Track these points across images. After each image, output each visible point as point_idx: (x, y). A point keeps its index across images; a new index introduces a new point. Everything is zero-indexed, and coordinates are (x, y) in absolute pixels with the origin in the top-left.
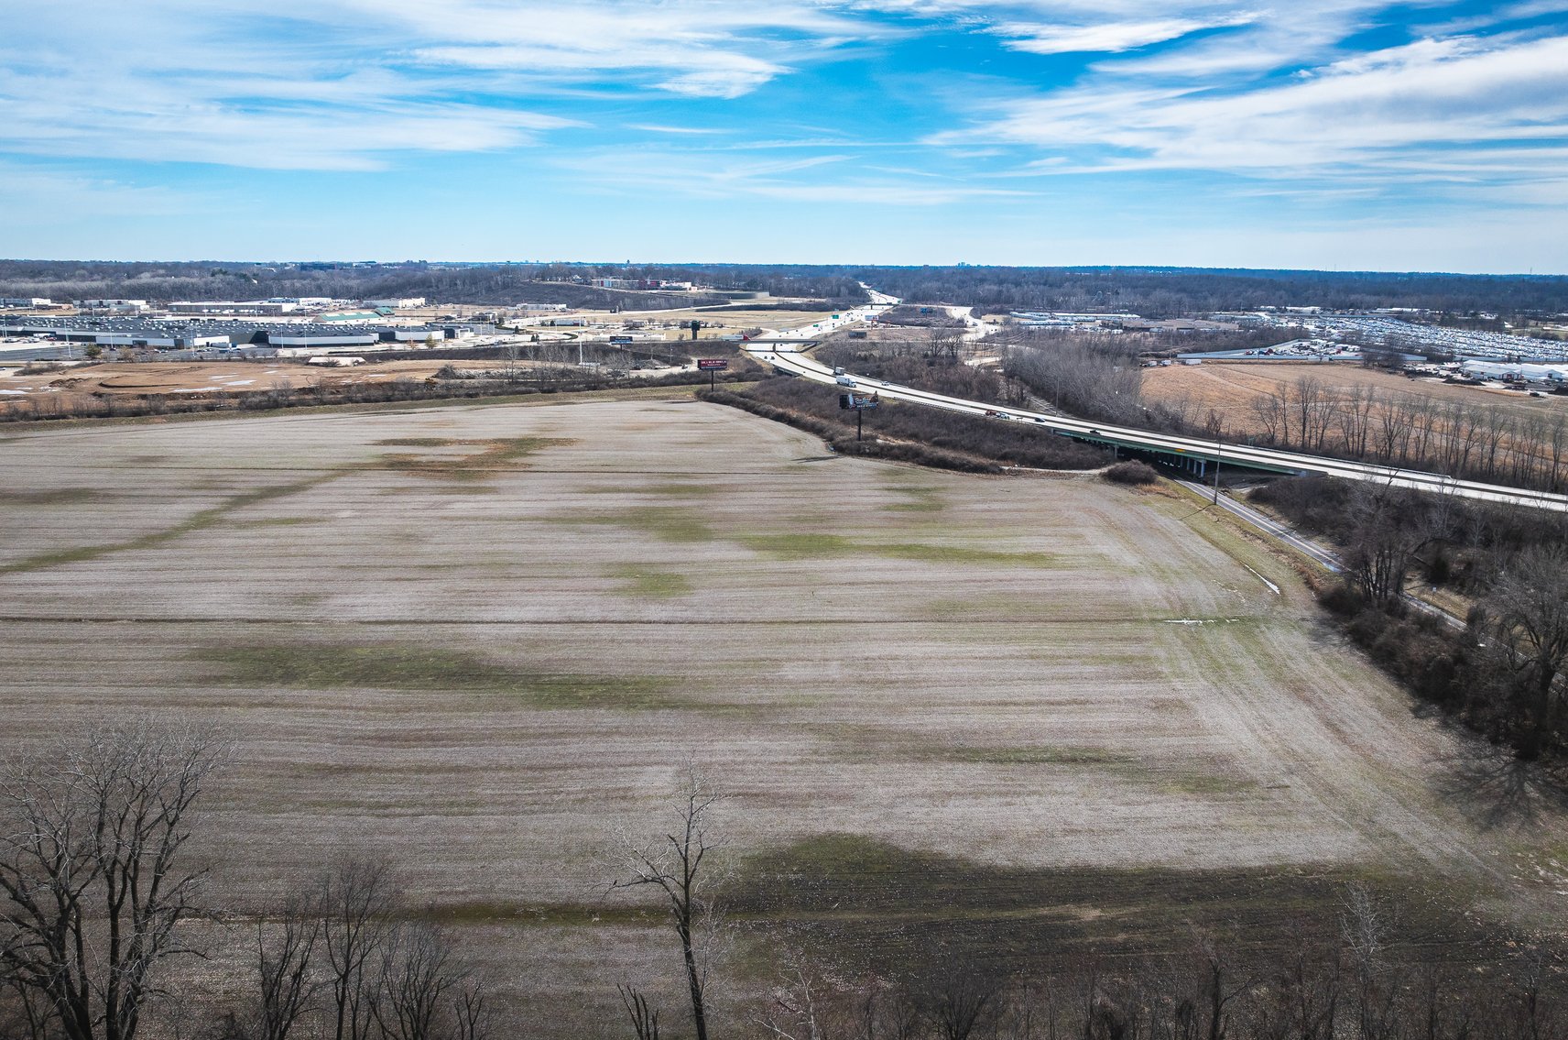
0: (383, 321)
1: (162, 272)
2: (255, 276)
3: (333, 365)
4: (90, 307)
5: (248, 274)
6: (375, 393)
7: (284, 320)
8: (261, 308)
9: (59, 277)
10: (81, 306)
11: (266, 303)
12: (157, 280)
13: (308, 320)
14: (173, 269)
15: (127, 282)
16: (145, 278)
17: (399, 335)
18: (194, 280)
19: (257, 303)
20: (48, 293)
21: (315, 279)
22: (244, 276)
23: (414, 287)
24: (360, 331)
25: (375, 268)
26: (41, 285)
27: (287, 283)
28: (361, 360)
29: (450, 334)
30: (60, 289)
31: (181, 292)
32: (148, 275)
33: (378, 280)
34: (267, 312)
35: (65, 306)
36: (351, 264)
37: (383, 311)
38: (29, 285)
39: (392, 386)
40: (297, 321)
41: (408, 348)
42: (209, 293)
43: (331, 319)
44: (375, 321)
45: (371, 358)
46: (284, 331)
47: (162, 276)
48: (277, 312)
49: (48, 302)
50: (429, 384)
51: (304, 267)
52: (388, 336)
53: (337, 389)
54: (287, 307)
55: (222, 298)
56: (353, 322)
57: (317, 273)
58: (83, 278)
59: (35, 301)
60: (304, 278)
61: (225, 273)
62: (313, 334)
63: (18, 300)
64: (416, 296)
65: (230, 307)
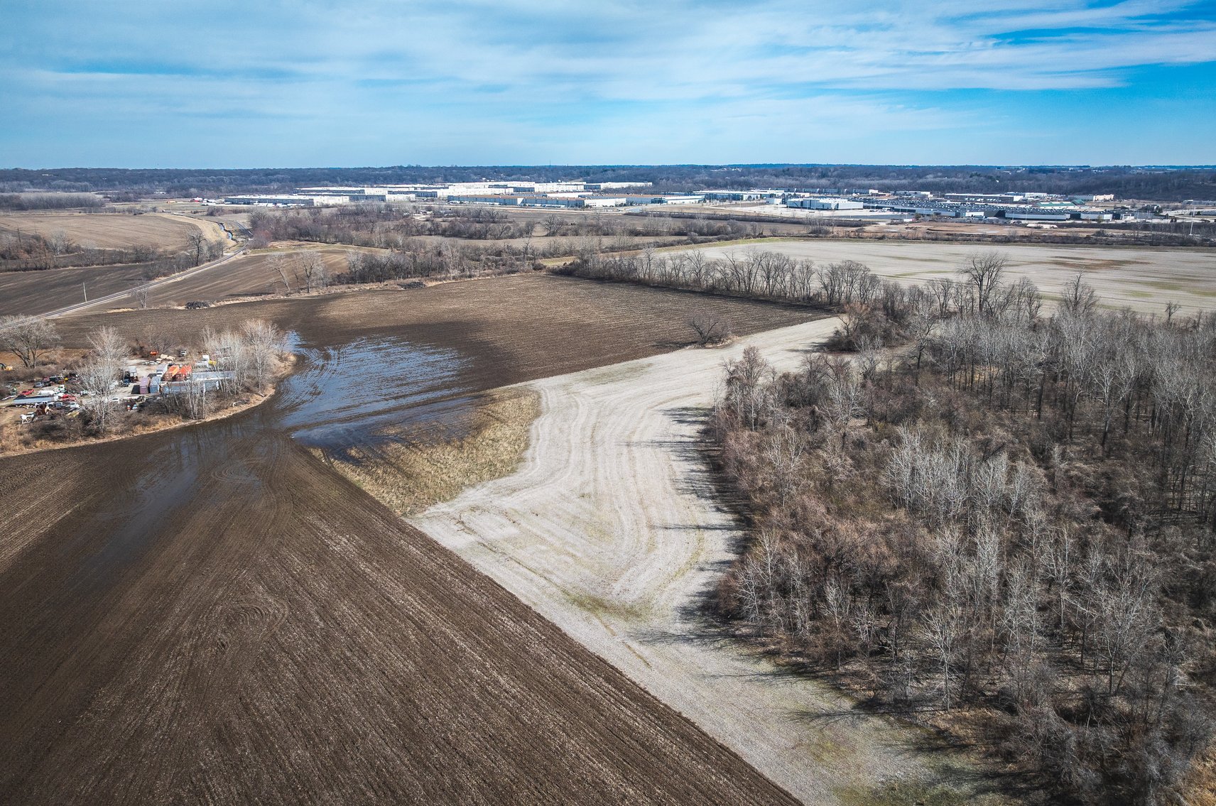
0: (1077, 208)
1: (940, 174)
2: (998, 178)
3: (1039, 228)
4: (900, 195)
5: (994, 177)
6: (1057, 240)
7: (1015, 206)
8: (1000, 198)
9: (881, 177)
10: (894, 194)
11: (1003, 196)
12: (938, 180)
13: (1028, 206)
14: (947, 171)
15: (920, 181)
16: (930, 178)
17: (1083, 216)
18: (959, 180)
19: (998, 195)
20: (876, 187)
21: (1038, 180)
22: (991, 177)
23: (1108, 187)
24: (1059, 212)
25: (1086, 170)
26: (872, 182)
27: (1019, 183)
28: (1055, 226)
29: (1117, 216)
30: (883, 185)
31: (951, 187)
32: (931, 176)
33: (1083, 181)
34: (1004, 200)
35: (887, 194)
36: (1066, 169)
37: (1077, 201)
38: (866, 182)
39: (1067, 237)
40: (1023, 206)
41: (1085, 222)
42: (968, 189)
43: (1043, 205)
44: (1071, 208)
45: (1061, 226)
46: (1014, 211)
47: (940, 177)
48: (1011, 201)
49: (876, 192)
50: (1088, 237)
51: (1032, 170)
52: (1076, 216)
53: (1039, 237)
54: (1017, 198)
55: (976, 191)
56: (1057, 208)
57: (1042, 176)
58: (894, 178)
59: (871, 191)
60: (1030, 180)
61: (979, 175)
62: (1032, 213)
63: (861, 190)
64: (1108, 193)
65: (981, 197)
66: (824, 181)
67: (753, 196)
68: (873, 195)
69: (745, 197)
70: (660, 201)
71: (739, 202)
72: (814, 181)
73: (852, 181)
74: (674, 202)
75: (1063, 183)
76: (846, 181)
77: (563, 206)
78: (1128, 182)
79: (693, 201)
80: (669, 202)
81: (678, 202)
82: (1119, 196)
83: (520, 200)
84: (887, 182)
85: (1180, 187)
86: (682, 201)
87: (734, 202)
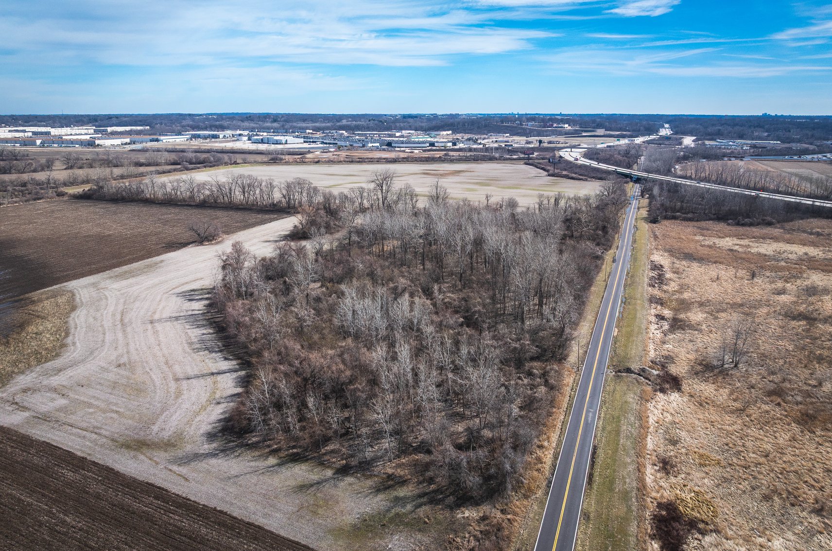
0: (432, 140)
1: (350, 119)
2: (386, 121)
3: (412, 152)
4: (327, 133)
6: (423, 159)
7: (397, 139)
8: (388, 134)
9: (313, 122)
10: (323, 133)
11: (390, 133)
12: (349, 123)
13: (405, 139)
14: (354, 117)
15: (338, 124)
16: (344, 122)
17: (436, 144)
18: (362, 123)
19: (386, 132)
20: (311, 128)
21: (409, 123)
22: (381, 121)
23: (448, 127)
24: (423, 142)
25: (435, 116)
27: (398, 125)
28: (421, 151)
29: (454, 144)
30: (315, 127)
31: (358, 128)
33: (434, 123)
34: (390, 136)
35: (318, 133)
36: (424, 115)
37: (432, 136)
38: (304, 125)
39: (429, 157)
40: (401, 139)
41: (438, 148)
42: (368, 128)
43: (413, 138)
44: (429, 139)
45: (424, 151)
46: (397, 142)
47: (350, 121)
48: (394, 136)
49: (311, 131)
50: (440, 157)
51: (405, 117)
52: (432, 144)
53: (413, 158)
54: (398, 134)
55: (373, 130)
56: (421, 140)
57: (411, 120)
58: (321, 122)
59: (307, 131)
60: (404, 123)
61: (374, 120)
62: (407, 143)
63: (301, 131)
64: (448, 130)
65: (377, 134)
66: (275, 125)
67: (227, 136)
68: (309, 133)
69: (221, 136)
70: (157, 140)
71: (217, 140)
72: (269, 124)
73: (295, 124)
74: (168, 140)
75: (423, 124)
76: (290, 124)
77: (77, 146)
78: (459, 123)
79: (182, 139)
80: (164, 141)
81: (170, 140)
82: (455, 132)
83: (38, 142)
84: (317, 125)
85: (486, 126)
86: (174, 140)
87: (213, 140)
